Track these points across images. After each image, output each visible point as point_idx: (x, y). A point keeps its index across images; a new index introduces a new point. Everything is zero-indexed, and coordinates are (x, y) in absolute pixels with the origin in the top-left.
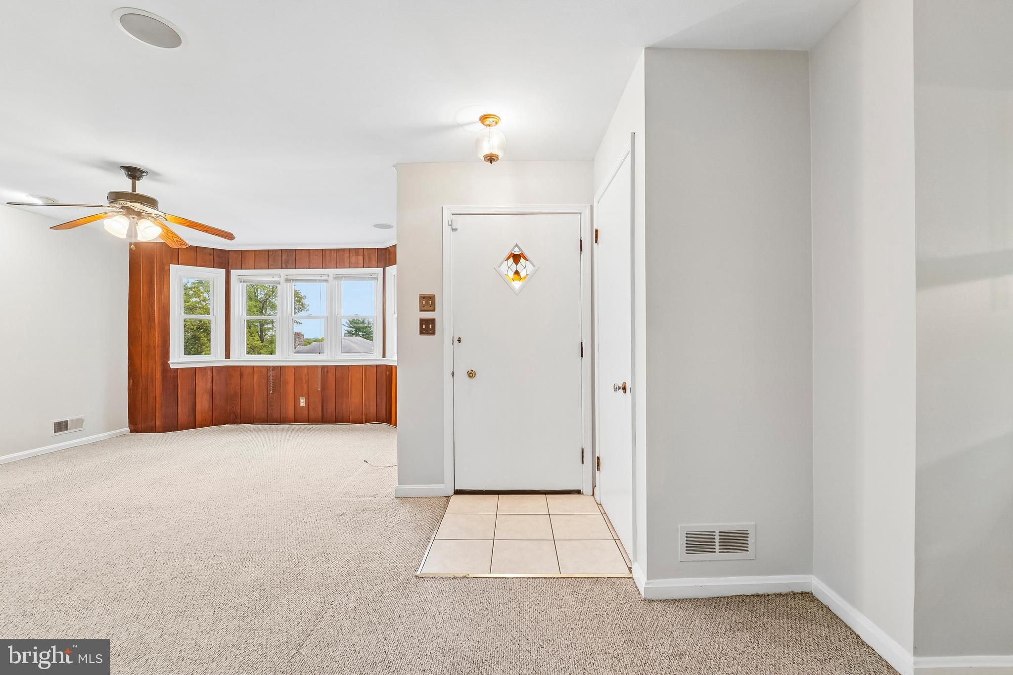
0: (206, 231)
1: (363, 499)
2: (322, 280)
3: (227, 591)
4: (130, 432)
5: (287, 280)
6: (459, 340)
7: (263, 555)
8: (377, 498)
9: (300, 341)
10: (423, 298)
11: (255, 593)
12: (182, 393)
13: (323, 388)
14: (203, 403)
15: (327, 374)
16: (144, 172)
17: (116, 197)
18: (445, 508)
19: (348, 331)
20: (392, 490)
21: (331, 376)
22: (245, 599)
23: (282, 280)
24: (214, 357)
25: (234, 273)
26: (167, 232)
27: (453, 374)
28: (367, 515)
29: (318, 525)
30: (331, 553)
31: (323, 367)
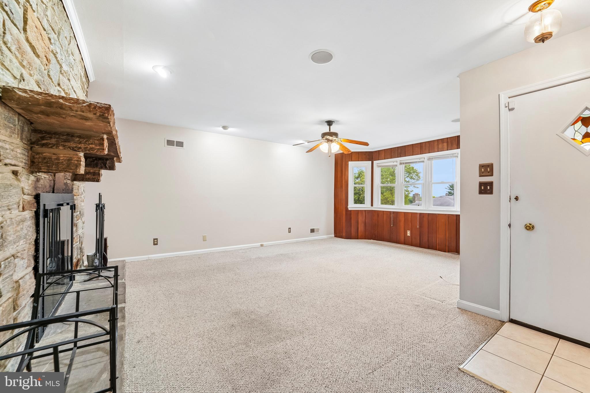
0: (357, 144)
1: (434, 301)
2: (420, 161)
3: (350, 322)
4: (335, 237)
5: (401, 164)
6: (517, 199)
7: (370, 312)
8: (444, 303)
9: (418, 198)
10: (481, 166)
11: (362, 330)
12: (353, 222)
13: (420, 227)
14: (361, 228)
15: (423, 218)
16: (333, 122)
17: (324, 135)
18: (498, 329)
19: (449, 192)
20: (456, 301)
21: (425, 219)
22: (357, 330)
23: (398, 164)
24: (366, 206)
25: (375, 162)
26: (343, 147)
27: (510, 226)
28: (434, 312)
29: (402, 306)
30: (405, 326)
31: (420, 214)
